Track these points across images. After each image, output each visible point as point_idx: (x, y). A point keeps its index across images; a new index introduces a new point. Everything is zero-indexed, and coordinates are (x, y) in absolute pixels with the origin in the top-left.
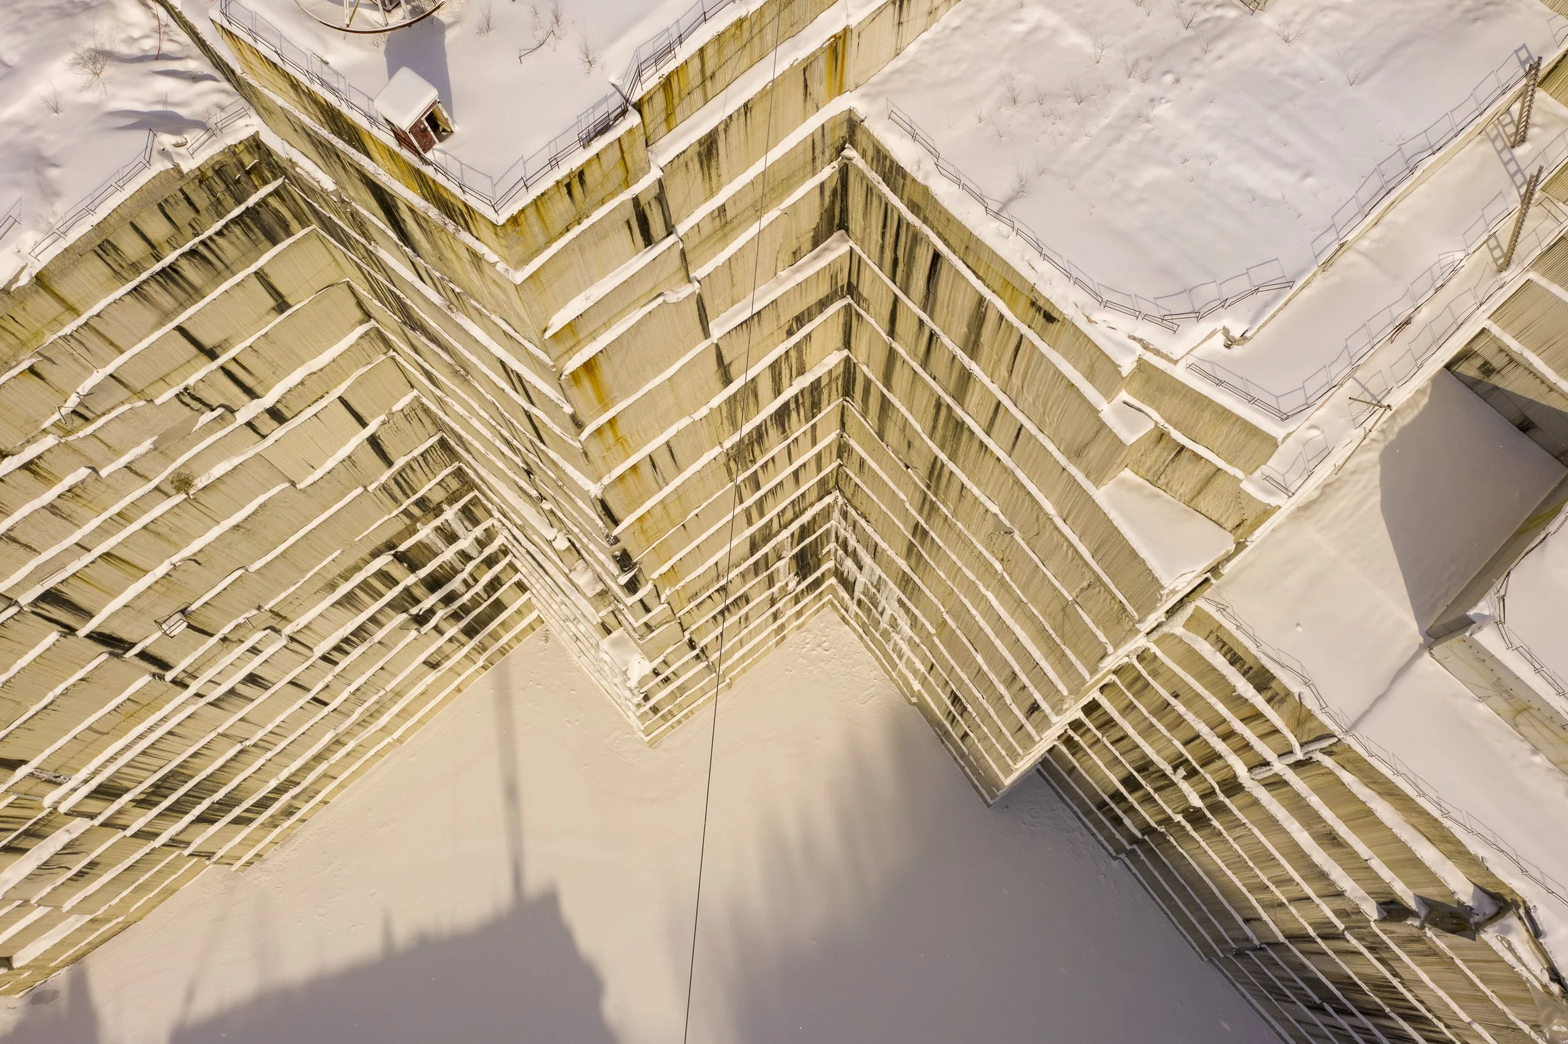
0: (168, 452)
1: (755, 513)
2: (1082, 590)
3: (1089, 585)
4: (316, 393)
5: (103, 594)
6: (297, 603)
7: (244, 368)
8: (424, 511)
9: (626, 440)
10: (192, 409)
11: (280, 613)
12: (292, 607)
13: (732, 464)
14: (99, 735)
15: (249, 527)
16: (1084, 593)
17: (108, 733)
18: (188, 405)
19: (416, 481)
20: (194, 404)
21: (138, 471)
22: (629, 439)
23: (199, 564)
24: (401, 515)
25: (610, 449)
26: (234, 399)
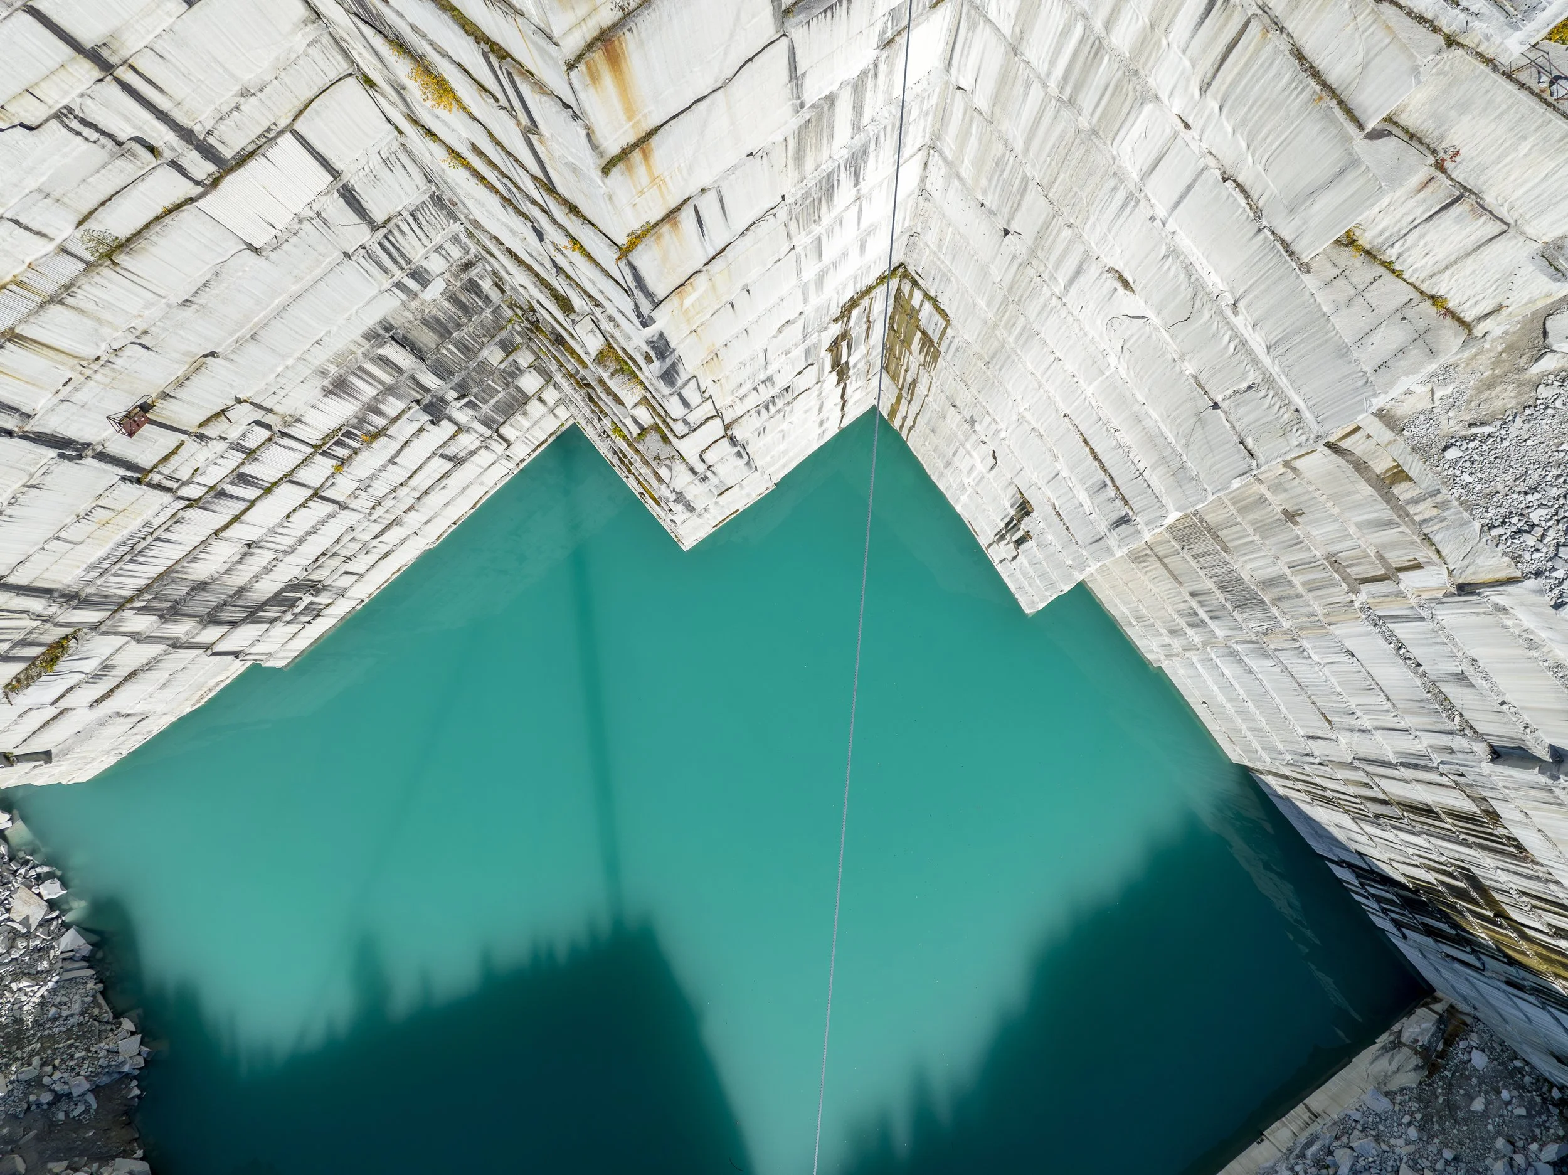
0: (66, 200)
1: (812, 288)
2: (1235, 393)
3: (1249, 387)
4: (259, 123)
5: (29, 387)
6: (282, 393)
7: (150, 82)
8: (422, 285)
9: (664, 181)
10: (86, 139)
11: (264, 404)
12: (276, 398)
13: (793, 225)
14: (72, 546)
15: (202, 302)
16: (1238, 396)
17: (82, 543)
18: (78, 134)
19: (407, 246)
20: (87, 132)
21: (31, 226)
22: (668, 179)
23: (148, 348)
24: (394, 289)
25: (642, 192)
26: (145, 128)
